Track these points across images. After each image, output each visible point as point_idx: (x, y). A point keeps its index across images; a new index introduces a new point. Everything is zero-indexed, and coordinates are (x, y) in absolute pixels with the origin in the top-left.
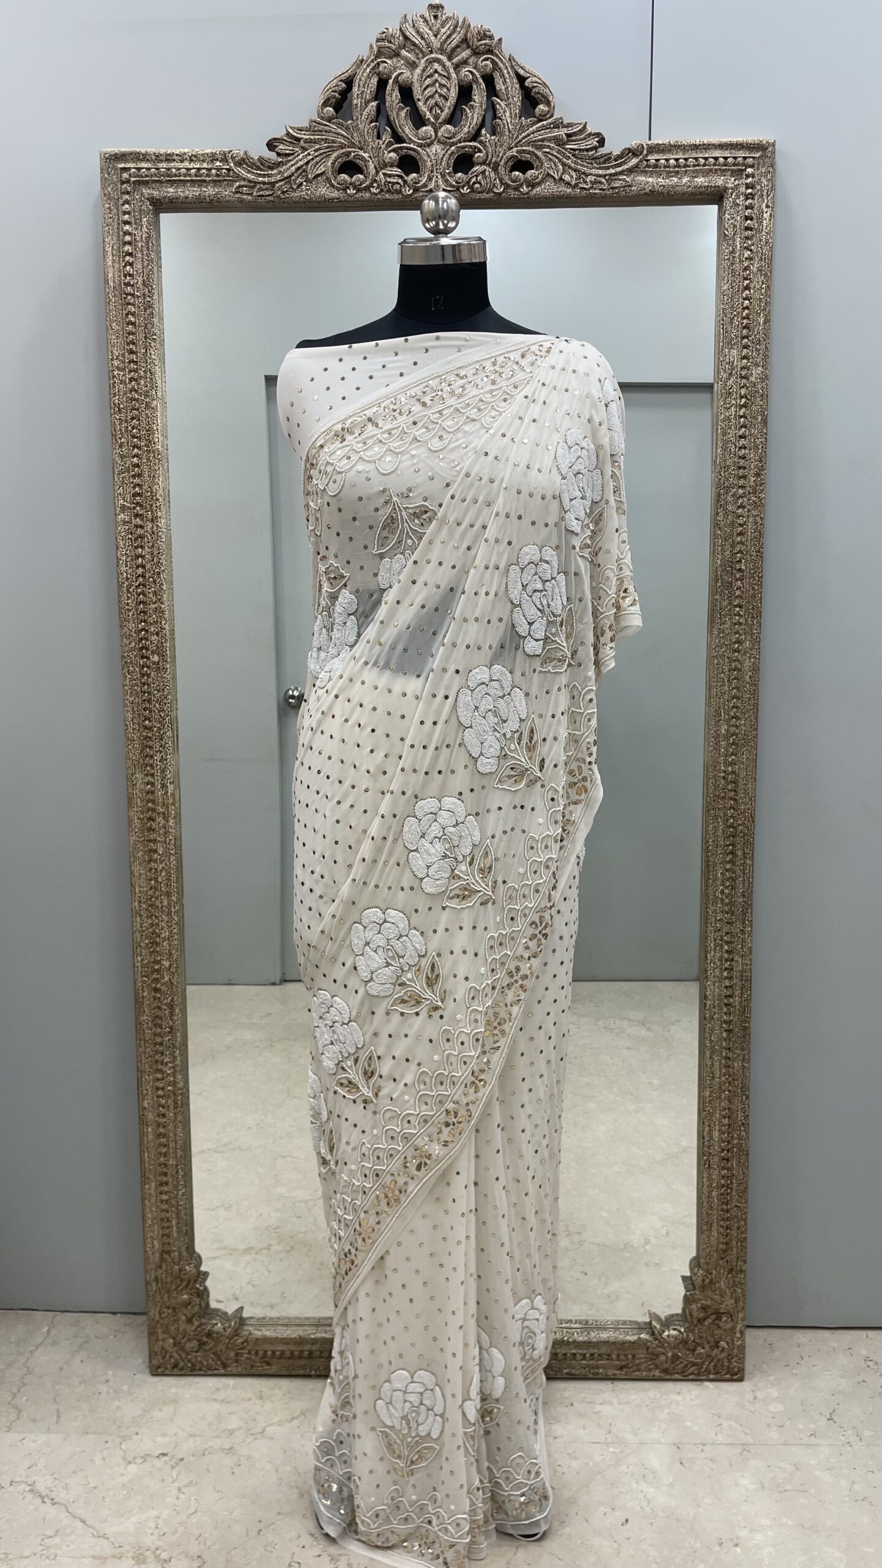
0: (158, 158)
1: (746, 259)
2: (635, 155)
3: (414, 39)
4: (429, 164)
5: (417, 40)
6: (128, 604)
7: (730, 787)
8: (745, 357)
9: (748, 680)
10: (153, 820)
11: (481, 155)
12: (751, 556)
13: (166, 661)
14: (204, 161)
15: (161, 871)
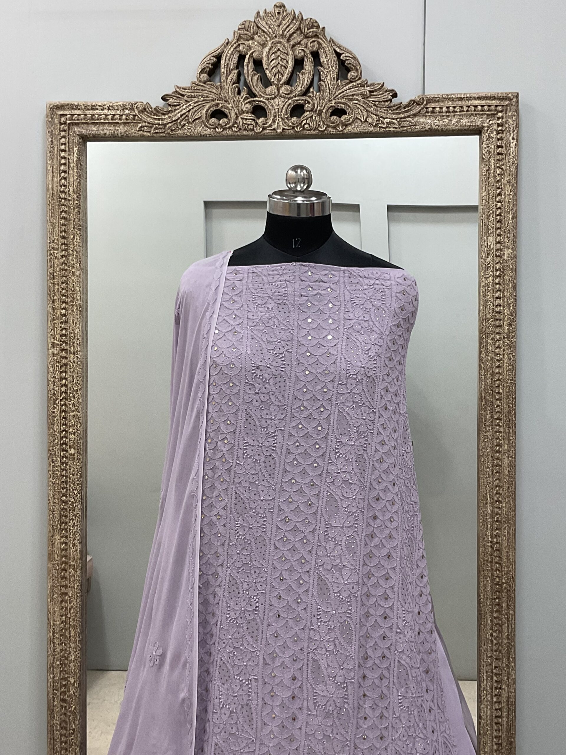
0: (86, 108)
1: (499, 174)
2: (418, 104)
3: (264, 29)
4: (273, 112)
5: (266, 28)
6: (54, 412)
7: (495, 554)
8: (498, 242)
9: (507, 474)
10: (66, 571)
11: (310, 106)
12: (507, 382)
13: (80, 454)
14: (117, 109)
15: (70, 609)
